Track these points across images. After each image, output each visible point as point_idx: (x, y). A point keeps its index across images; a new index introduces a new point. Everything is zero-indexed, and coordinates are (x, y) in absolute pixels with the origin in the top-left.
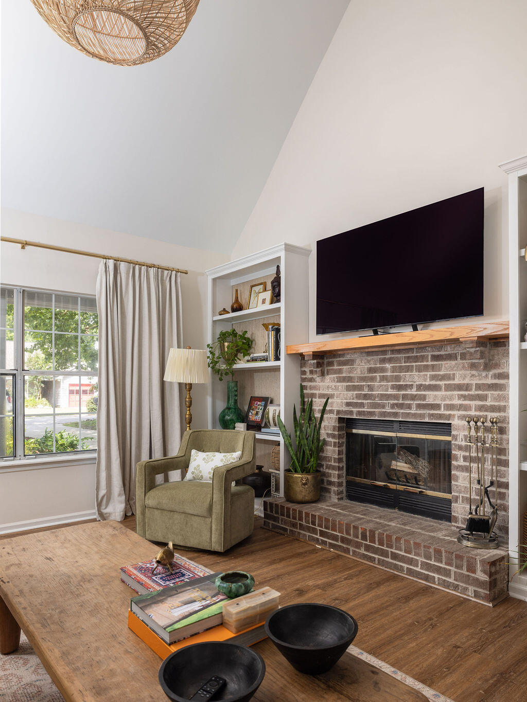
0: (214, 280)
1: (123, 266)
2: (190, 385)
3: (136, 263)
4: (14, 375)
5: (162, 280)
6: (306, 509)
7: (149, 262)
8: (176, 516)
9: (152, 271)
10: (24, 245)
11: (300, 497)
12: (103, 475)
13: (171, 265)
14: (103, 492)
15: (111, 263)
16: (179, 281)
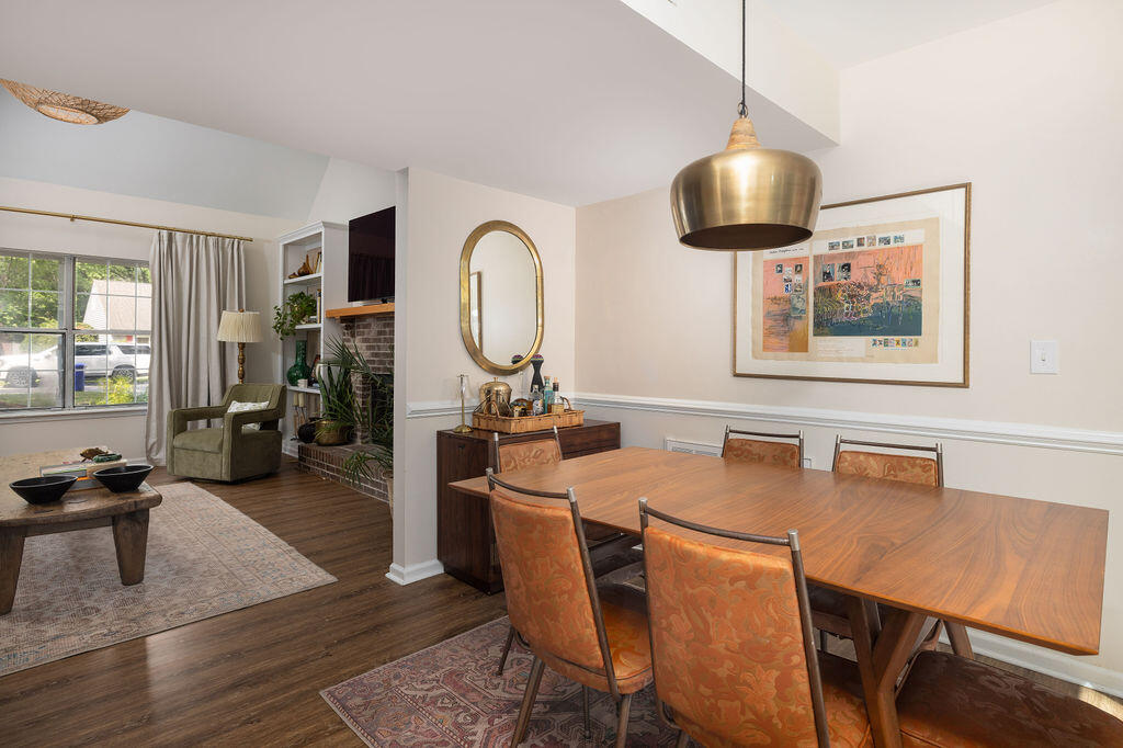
0: (286, 246)
1: (178, 236)
2: (244, 344)
3: (192, 233)
4: (64, 334)
5: (223, 248)
6: (326, 451)
7: (209, 231)
8: (197, 454)
9: (211, 240)
10: (73, 218)
11: (324, 441)
12: (154, 425)
13: (234, 234)
14: (153, 439)
15: (165, 233)
16: (242, 248)
